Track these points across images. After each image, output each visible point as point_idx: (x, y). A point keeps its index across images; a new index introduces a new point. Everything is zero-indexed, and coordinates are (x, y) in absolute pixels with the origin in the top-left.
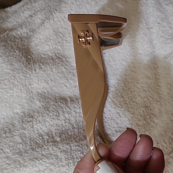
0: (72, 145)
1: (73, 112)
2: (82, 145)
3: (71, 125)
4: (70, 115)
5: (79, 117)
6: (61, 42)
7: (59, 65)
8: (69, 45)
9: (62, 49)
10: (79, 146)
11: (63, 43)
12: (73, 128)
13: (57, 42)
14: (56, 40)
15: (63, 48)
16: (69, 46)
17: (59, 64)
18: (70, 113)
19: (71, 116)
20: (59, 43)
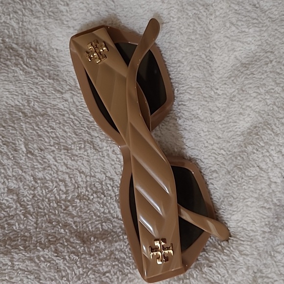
0: (16, 256)
1: (27, 177)
2: (38, 257)
3: (21, 205)
4: (21, 184)
5: (41, 188)
6: (20, 13)
7: (8, 63)
8: (36, 21)
9: (20, 27)
10: (31, 259)
11: (24, 15)
12: (26, 213)
13: (11, 9)
14: (9, 4)
15: (22, 25)
16: (35, 24)
17: (10, 60)
18: (20, 178)
19: (24, 185)
20: (16, 12)
